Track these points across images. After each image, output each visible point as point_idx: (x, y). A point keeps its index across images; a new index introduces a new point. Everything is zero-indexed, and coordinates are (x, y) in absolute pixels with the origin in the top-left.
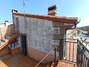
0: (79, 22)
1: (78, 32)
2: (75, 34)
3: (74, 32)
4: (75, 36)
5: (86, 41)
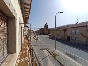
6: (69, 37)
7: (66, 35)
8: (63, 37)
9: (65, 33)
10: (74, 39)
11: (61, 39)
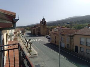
0: (17, 20)
1: (22, 32)
2: (19, 35)
3: (18, 33)
4: (20, 37)
5: (30, 41)
6: (77, 47)
7: (73, 43)
8: (69, 45)
9: (72, 40)
10: (85, 52)
11: (65, 48)
